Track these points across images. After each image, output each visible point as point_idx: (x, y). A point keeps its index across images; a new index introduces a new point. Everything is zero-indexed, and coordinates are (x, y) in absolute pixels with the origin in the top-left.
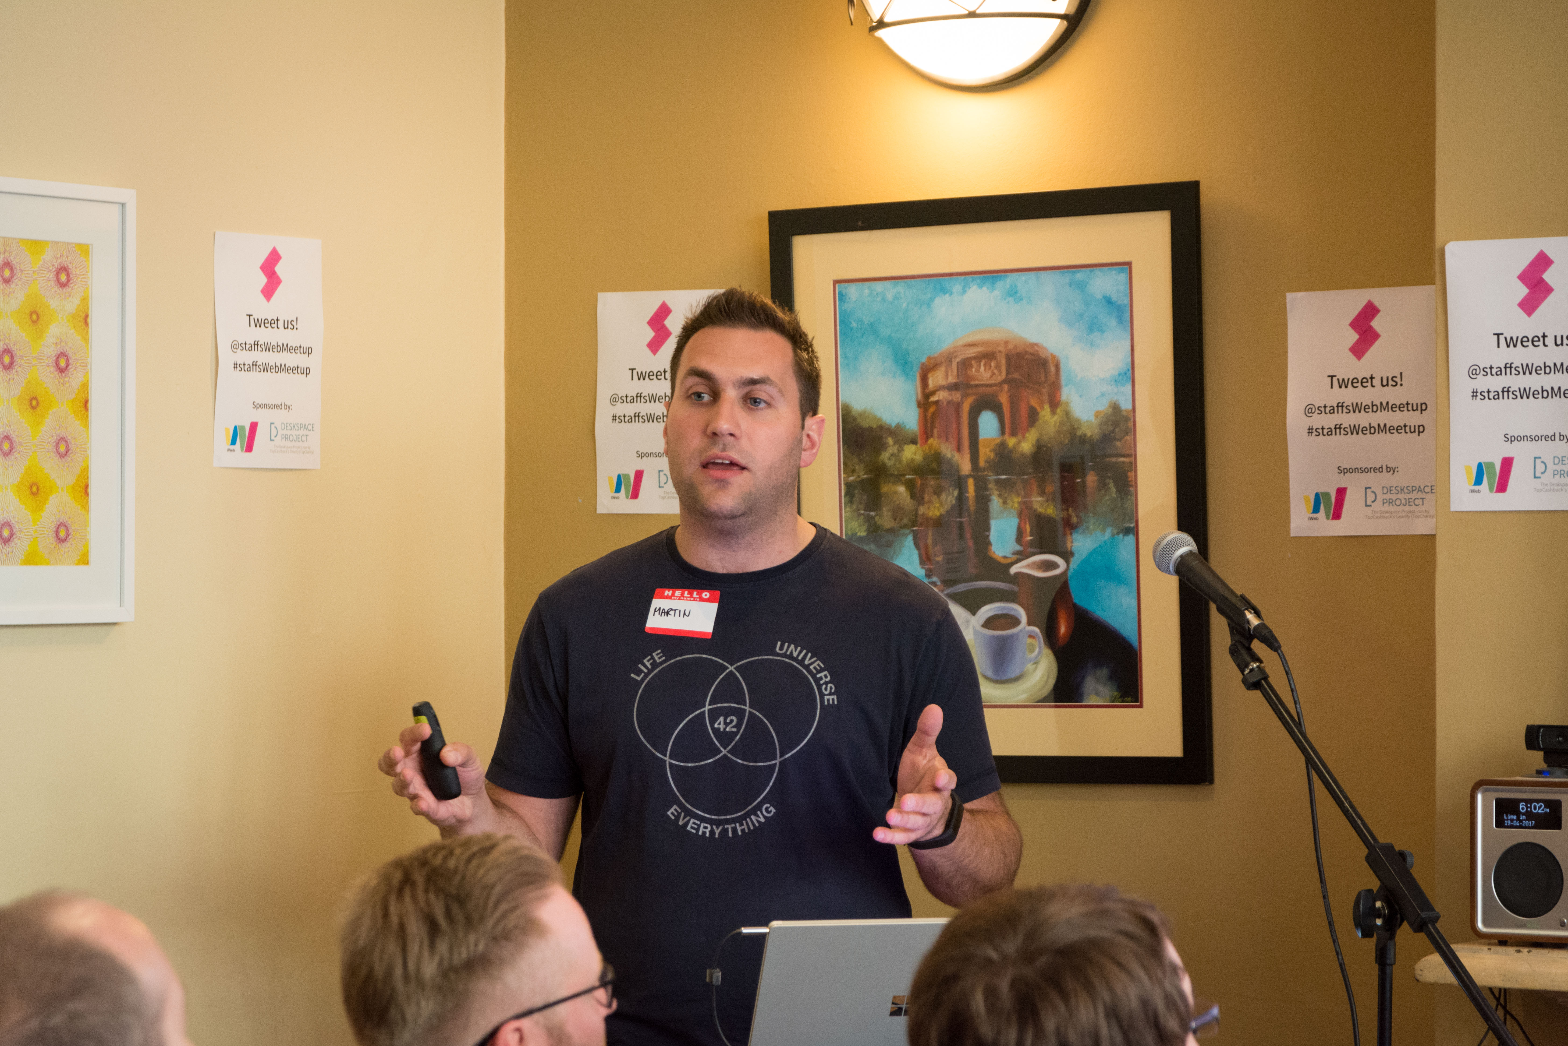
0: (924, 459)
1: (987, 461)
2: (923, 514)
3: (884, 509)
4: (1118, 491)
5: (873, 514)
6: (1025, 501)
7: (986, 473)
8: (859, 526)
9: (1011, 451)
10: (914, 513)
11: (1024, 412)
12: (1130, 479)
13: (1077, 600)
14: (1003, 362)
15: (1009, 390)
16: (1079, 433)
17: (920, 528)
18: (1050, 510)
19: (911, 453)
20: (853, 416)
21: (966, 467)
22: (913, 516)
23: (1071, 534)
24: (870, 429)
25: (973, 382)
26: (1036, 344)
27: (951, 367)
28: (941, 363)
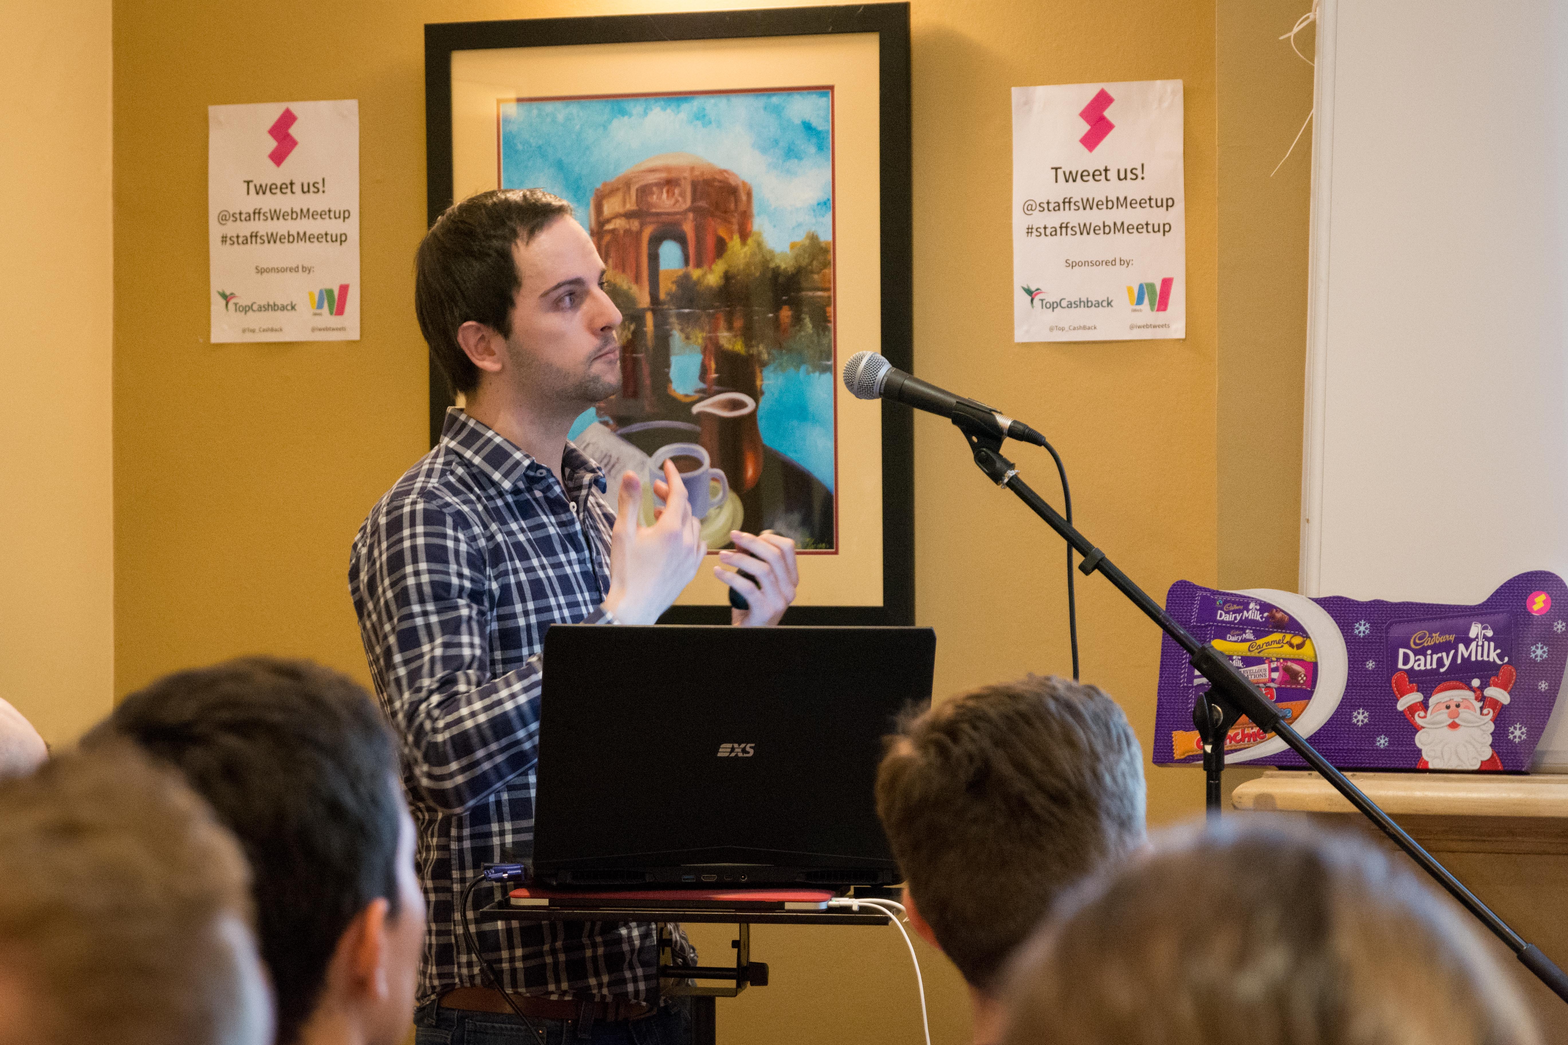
1: (668, 294)
4: (813, 327)
6: (709, 337)
7: (666, 306)
9: (696, 284)
11: (710, 242)
12: (828, 315)
14: (689, 188)
15: (695, 219)
16: (772, 265)
18: (739, 347)
21: (644, 300)
23: (761, 372)
25: (654, 210)
26: (725, 171)
27: (629, 194)
28: (618, 189)
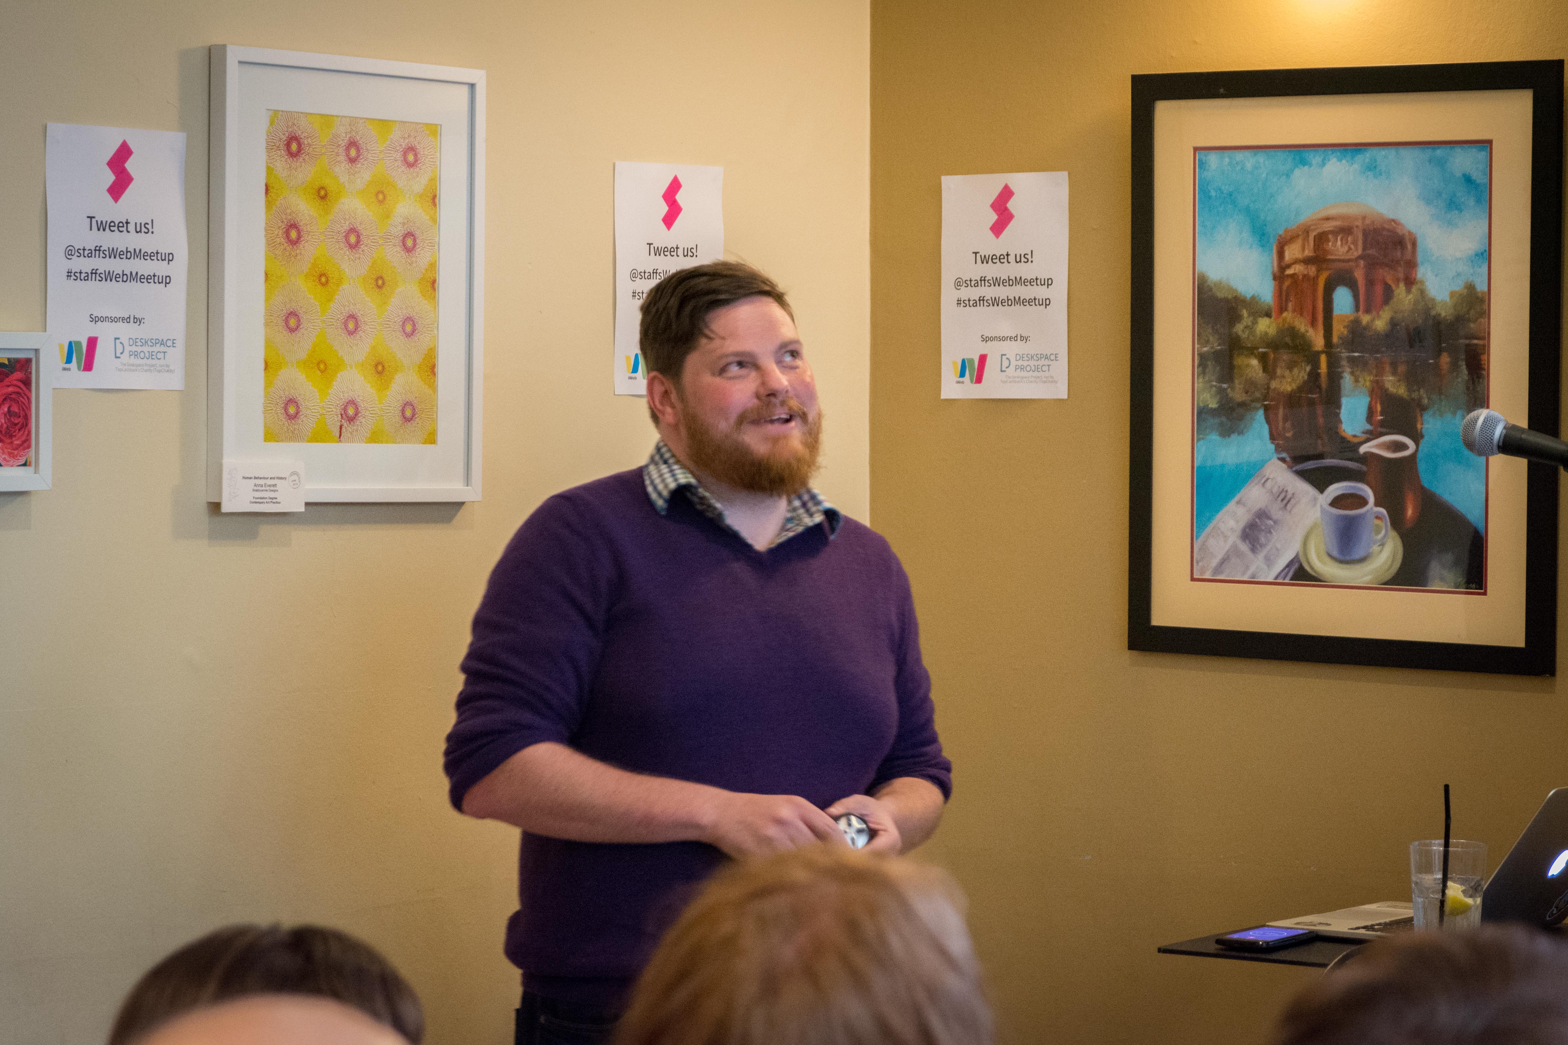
0: (1278, 332)
1: (1340, 338)
2: (1275, 389)
3: (1236, 381)
4: (1470, 373)
5: (1225, 386)
6: (1376, 380)
7: (1338, 350)
8: (1211, 398)
9: (1365, 328)
10: (1266, 387)
11: (1379, 289)
12: (1482, 362)
13: (1425, 484)
14: (1360, 237)
15: (1365, 266)
16: (1433, 313)
17: (1272, 403)
18: (1401, 391)
19: (1265, 326)
20: (1208, 286)
21: (1319, 343)
22: (1265, 390)
23: (1422, 415)
24: (1226, 300)
25: (1329, 257)
26: (1393, 221)
27: (1308, 240)
28: (1298, 236)
